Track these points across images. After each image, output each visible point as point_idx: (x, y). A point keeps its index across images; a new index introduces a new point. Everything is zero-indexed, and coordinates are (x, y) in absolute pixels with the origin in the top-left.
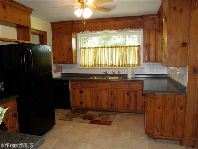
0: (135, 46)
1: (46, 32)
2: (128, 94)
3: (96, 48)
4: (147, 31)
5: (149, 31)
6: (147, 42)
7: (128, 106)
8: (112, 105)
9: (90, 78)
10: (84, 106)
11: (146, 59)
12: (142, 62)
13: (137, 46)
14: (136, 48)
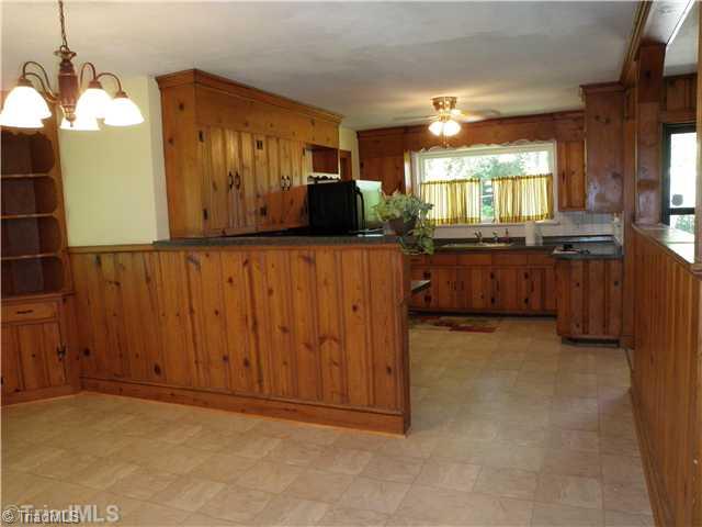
0: (541, 176)
1: (350, 153)
2: (526, 276)
3: (454, 181)
4: (563, 145)
5: (567, 143)
6: (564, 168)
7: (526, 301)
8: (493, 300)
9: (446, 246)
10: (432, 304)
11: (565, 204)
12: (556, 209)
13: (547, 176)
14: (544, 180)
